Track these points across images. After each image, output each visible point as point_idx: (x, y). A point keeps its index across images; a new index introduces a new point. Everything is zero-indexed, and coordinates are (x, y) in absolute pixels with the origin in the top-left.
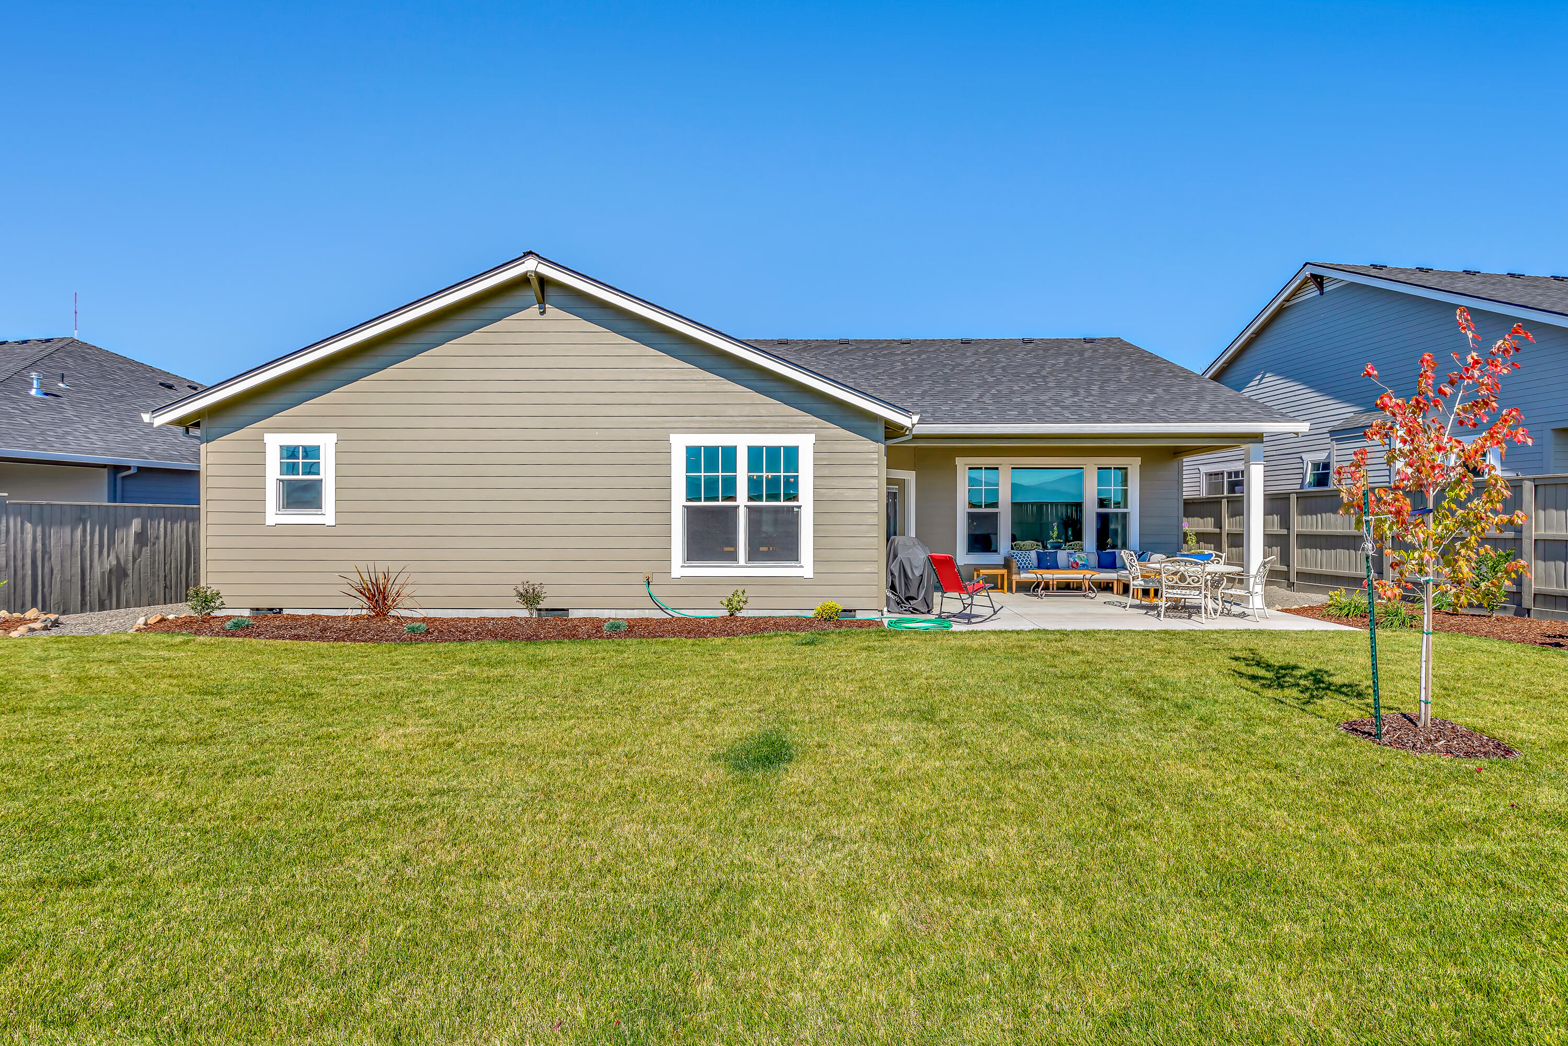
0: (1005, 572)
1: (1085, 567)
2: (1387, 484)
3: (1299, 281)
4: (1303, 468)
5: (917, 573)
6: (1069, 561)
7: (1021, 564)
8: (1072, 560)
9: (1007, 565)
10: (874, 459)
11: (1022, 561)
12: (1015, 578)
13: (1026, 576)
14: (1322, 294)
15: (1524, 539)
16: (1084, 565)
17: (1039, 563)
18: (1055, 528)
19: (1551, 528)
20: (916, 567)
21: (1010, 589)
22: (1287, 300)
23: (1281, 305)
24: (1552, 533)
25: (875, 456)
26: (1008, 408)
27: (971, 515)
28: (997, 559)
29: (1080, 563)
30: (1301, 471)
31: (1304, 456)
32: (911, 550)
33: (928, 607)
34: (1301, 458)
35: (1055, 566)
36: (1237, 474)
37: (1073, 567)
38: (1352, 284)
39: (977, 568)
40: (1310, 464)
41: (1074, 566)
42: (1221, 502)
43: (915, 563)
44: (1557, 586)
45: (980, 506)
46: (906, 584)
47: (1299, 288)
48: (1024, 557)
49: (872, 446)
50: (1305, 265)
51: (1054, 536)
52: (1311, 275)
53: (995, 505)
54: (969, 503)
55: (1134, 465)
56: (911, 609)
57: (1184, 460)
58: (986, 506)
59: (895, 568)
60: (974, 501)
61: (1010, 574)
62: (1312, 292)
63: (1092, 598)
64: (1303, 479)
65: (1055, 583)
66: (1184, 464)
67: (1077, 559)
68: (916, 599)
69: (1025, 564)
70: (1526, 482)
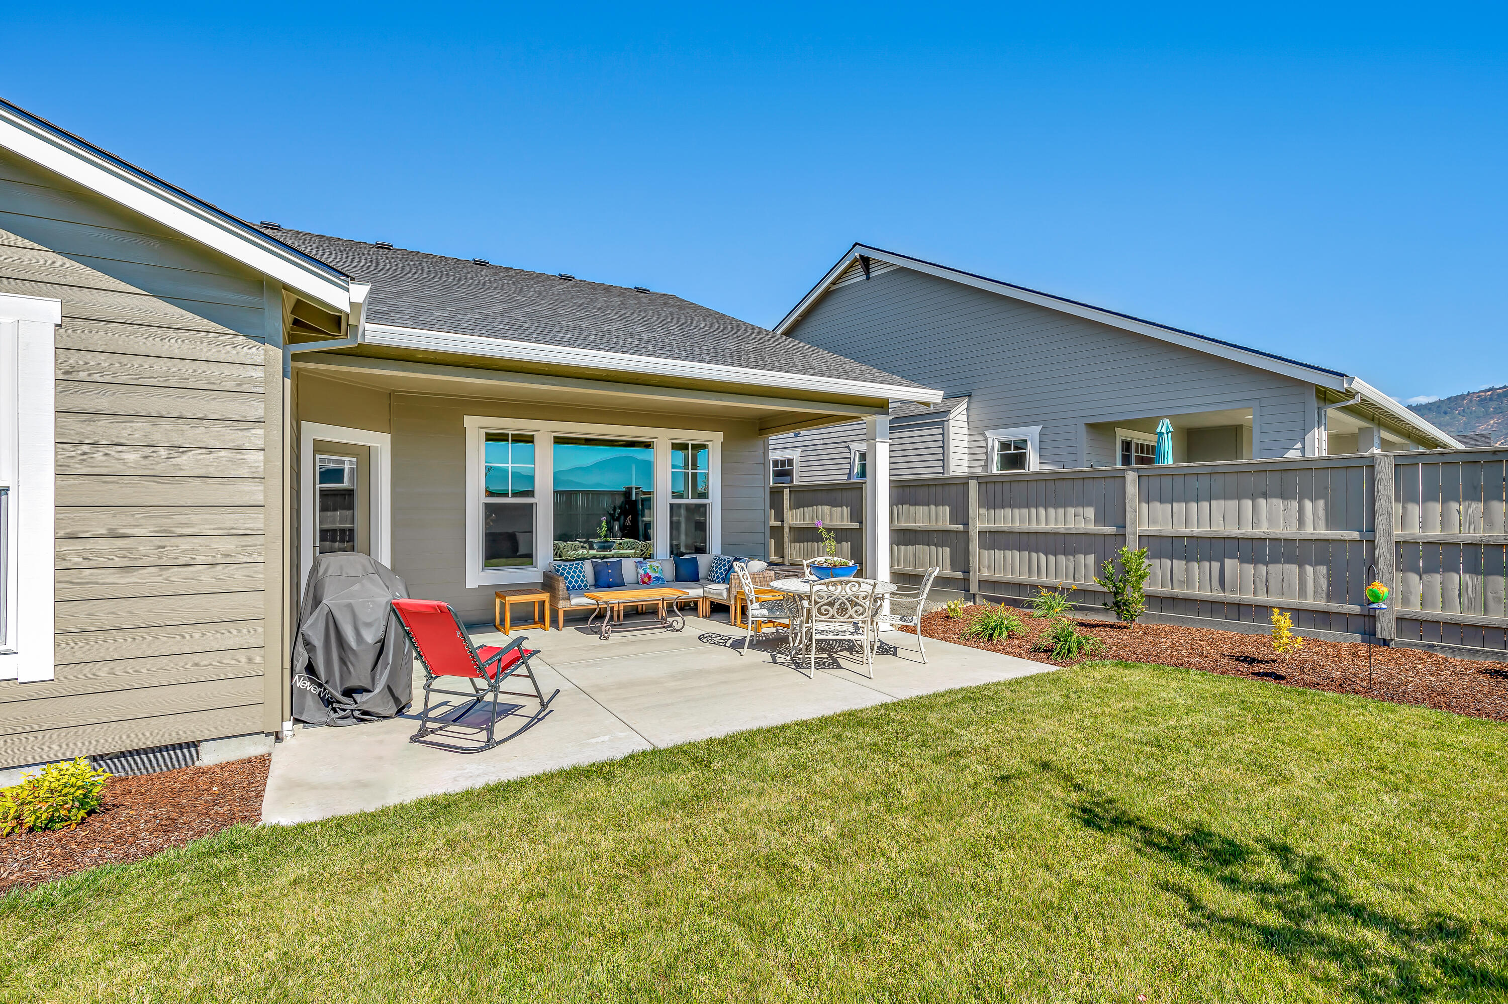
0: (546, 596)
1: (660, 582)
2: (941, 475)
3: (848, 262)
4: (850, 458)
5: (370, 637)
6: (638, 573)
7: (570, 582)
8: (642, 572)
9: (549, 584)
10: (253, 381)
11: (573, 577)
12: (562, 605)
13: (580, 601)
14: (868, 278)
15: (1127, 536)
16: (658, 579)
17: (596, 580)
18: (604, 524)
19: (1155, 522)
20: (368, 625)
21: (554, 622)
22: (834, 283)
23: (828, 287)
24: (1157, 529)
25: (258, 373)
26: (554, 329)
27: (489, 509)
28: (532, 575)
29: (653, 575)
30: (848, 461)
31: (852, 445)
32: (357, 587)
33: (397, 700)
34: (848, 447)
35: (618, 583)
36: (783, 463)
37: (644, 583)
38: (902, 269)
39: (501, 591)
40: (857, 454)
41: (646, 581)
42: (783, 492)
43: (364, 616)
44: (1163, 586)
45: (506, 495)
46: (343, 661)
47: (845, 272)
48: (575, 572)
49: (255, 352)
50: (854, 246)
51: (603, 534)
52: (861, 256)
53: (530, 493)
54: (486, 491)
55: (714, 439)
56: (356, 713)
57: (770, 438)
58: (515, 494)
59: (314, 629)
60: (491, 489)
61: (554, 598)
62: (858, 277)
63: (677, 631)
64: (850, 469)
65: (622, 608)
66: (771, 442)
67: (648, 571)
68: (370, 691)
69: (576, 582)
70: (1129, 472)
